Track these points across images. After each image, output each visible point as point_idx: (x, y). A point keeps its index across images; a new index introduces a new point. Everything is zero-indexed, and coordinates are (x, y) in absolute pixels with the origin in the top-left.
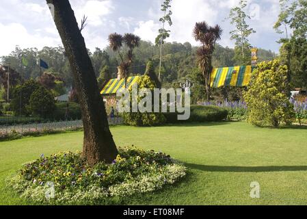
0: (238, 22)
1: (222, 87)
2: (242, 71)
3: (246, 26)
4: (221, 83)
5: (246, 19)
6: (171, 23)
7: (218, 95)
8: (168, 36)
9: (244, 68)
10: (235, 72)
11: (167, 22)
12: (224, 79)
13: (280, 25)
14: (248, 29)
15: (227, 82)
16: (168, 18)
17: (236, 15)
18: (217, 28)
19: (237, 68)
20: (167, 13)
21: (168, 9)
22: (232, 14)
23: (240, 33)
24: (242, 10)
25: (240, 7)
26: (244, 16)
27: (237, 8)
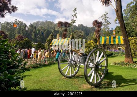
0: (105, 20)
1: (103, 44)
2: (110, 39)
3: (108, 21)
5: (108, 19)
6: (76, 18)
7: (102, 47)
8: (75, 22)
9: (110, 37)
10: (107, 39)
11: (75, 17)
13: (117, 20)
14: (109, 22)
15: (105, 42)
16: (75, 15)
17: (104, 17)
18: (101, 22)
19: (108, 37)
20: (75, 13)
21: (75, 12)
22: (102, 16)
23: (106, 24)
24: (107, 15)
25: (106, 14)
26: (107, 17)
27: (105, 14)
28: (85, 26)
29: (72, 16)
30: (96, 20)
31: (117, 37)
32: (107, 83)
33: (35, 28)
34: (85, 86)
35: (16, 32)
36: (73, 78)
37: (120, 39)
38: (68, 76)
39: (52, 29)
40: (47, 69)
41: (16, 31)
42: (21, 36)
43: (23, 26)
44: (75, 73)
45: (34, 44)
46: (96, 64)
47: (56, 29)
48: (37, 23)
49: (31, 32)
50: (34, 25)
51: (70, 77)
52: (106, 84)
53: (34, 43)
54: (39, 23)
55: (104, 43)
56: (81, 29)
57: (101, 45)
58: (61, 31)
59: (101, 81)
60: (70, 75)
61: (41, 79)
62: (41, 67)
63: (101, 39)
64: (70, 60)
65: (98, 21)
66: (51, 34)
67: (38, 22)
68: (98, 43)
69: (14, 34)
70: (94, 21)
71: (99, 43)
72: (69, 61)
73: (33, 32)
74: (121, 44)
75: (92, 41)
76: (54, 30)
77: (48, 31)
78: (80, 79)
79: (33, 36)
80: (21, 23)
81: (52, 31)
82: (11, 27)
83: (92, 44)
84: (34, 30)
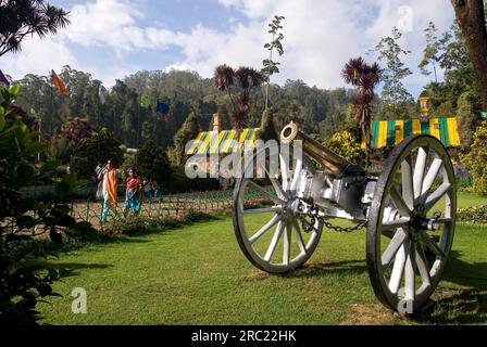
0: (389, 57)
1: (384, 148)
2: (408, 128)
3: (401, 64)
4: (381, 142)
6: (281, 53)
7: (378, 158)
8: (277, 71)
9: (410, 123)
10: (398, 128)
11: (275, 49)
12: (385, 138)
13: (427, 63)
14: (402, 68)
15: (390, 140)
16: (277, 44)
17: (386, 47)
18: (376, 66)
19: (400, 123)
20: (277, 36)
21: (278, 31)
22: (380, 46)
23: (391, 73)
24: (396, 42)
25: (392, 37)
26: (398, 50)
27: (389, 39)
28: (311, 86)
29: (267, 46)
30: (357, 58)
31: (436, 121)
32: (456, 296)
33: (134, 96)
34: (361, 311)
35: (68, 111)
36: (296, 276)
37: (445, 128)
38: (277, 267)
39: (194, 98)
40: (183, 240)
41: (67, 107)
42: (85, 123)
43: (91, 89)
44: (303, 253)
45: (130, 153)
46: (411, 208)
47: (206, 100)
48: (140, 79)
49: (120, 110)
50: (129, 87)
51: (285, 273)
52: (451, 300)
53: (129, 150)
54: (148, 80)
55: (385, 144)
56: (297, 98)
57: (374, 150)
58: (224, 107)
59: (429, 290)
60: (285, 263)
61: (159, 281)
62: (157, 232)
63: (377, 130)
64: (282, 197)
65: (363, 63)
66: (191, 115)
67: (145, 74)
68: (363, 146)
69: (60, 119)
70: (347, 62)
71: (368, 145)
72: (282, 202)
73: (125, 112)
74: (452, 147)
75: (346, 135)
76: (201, 102)
77: (179, 105)
78: (330, 278)
79: (127, 125)
80: (84, 78)
81: (195, 104)
82: (48, 92)
83: (346, 144)
84: (130, 103)
